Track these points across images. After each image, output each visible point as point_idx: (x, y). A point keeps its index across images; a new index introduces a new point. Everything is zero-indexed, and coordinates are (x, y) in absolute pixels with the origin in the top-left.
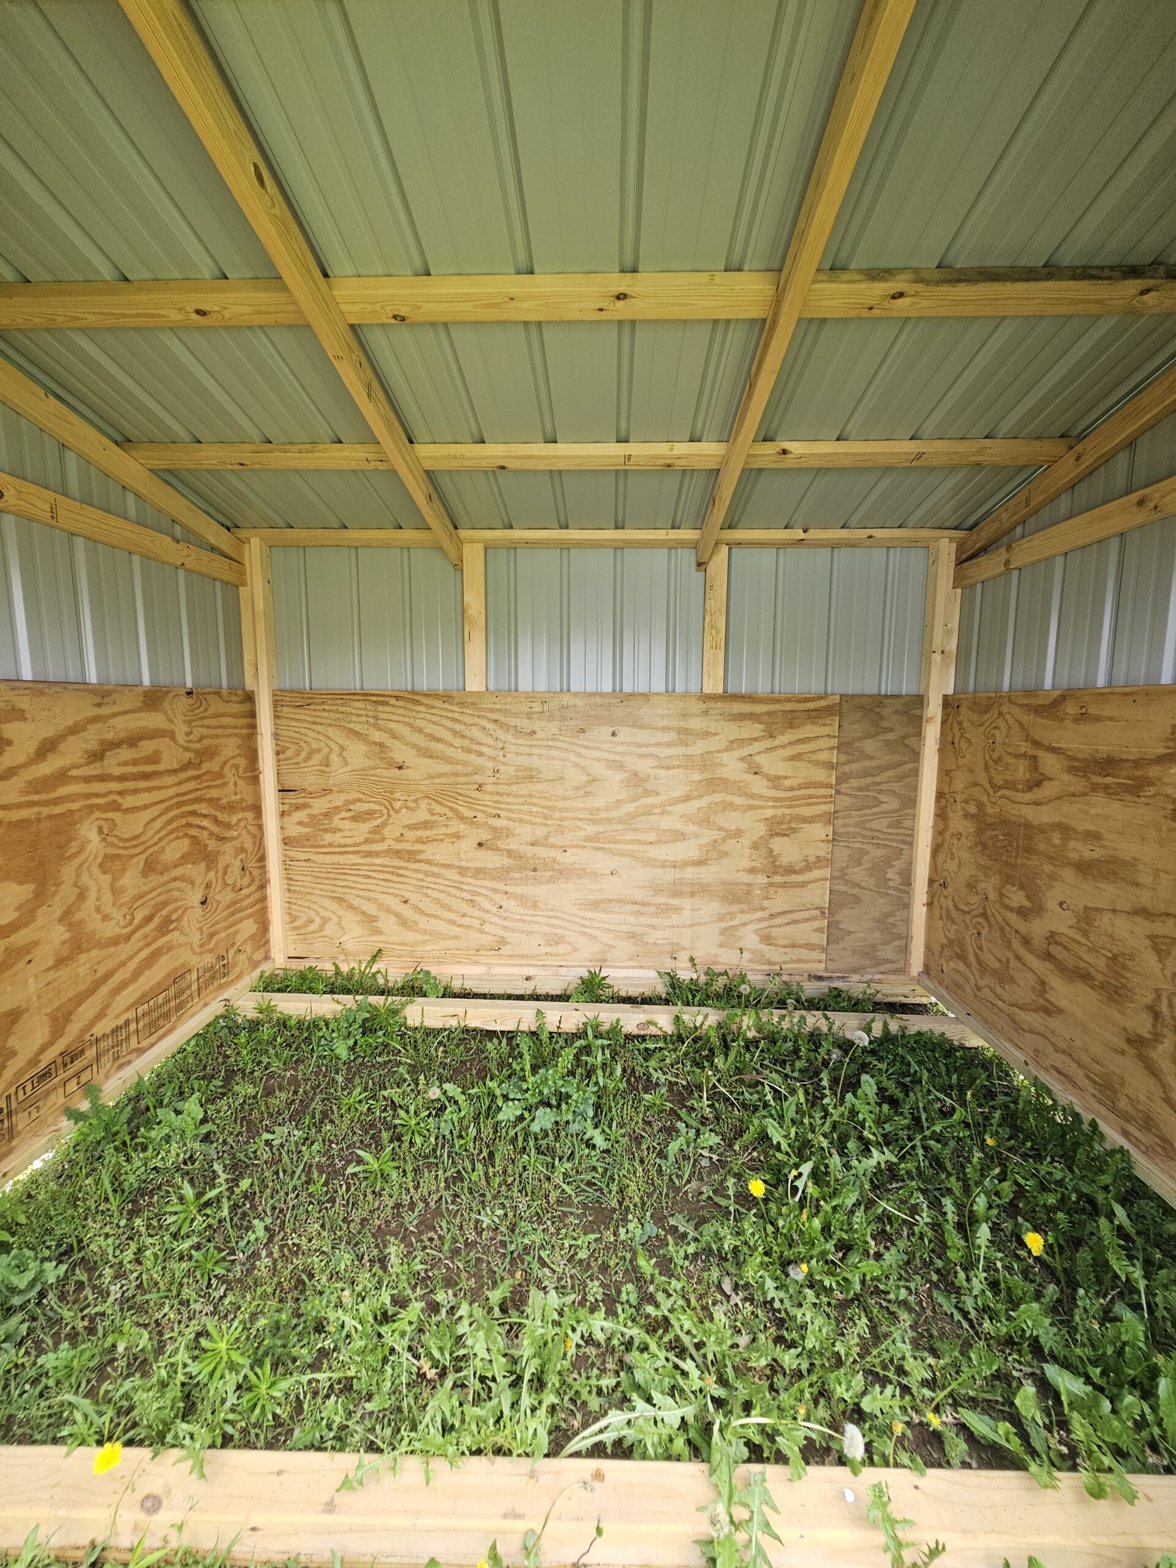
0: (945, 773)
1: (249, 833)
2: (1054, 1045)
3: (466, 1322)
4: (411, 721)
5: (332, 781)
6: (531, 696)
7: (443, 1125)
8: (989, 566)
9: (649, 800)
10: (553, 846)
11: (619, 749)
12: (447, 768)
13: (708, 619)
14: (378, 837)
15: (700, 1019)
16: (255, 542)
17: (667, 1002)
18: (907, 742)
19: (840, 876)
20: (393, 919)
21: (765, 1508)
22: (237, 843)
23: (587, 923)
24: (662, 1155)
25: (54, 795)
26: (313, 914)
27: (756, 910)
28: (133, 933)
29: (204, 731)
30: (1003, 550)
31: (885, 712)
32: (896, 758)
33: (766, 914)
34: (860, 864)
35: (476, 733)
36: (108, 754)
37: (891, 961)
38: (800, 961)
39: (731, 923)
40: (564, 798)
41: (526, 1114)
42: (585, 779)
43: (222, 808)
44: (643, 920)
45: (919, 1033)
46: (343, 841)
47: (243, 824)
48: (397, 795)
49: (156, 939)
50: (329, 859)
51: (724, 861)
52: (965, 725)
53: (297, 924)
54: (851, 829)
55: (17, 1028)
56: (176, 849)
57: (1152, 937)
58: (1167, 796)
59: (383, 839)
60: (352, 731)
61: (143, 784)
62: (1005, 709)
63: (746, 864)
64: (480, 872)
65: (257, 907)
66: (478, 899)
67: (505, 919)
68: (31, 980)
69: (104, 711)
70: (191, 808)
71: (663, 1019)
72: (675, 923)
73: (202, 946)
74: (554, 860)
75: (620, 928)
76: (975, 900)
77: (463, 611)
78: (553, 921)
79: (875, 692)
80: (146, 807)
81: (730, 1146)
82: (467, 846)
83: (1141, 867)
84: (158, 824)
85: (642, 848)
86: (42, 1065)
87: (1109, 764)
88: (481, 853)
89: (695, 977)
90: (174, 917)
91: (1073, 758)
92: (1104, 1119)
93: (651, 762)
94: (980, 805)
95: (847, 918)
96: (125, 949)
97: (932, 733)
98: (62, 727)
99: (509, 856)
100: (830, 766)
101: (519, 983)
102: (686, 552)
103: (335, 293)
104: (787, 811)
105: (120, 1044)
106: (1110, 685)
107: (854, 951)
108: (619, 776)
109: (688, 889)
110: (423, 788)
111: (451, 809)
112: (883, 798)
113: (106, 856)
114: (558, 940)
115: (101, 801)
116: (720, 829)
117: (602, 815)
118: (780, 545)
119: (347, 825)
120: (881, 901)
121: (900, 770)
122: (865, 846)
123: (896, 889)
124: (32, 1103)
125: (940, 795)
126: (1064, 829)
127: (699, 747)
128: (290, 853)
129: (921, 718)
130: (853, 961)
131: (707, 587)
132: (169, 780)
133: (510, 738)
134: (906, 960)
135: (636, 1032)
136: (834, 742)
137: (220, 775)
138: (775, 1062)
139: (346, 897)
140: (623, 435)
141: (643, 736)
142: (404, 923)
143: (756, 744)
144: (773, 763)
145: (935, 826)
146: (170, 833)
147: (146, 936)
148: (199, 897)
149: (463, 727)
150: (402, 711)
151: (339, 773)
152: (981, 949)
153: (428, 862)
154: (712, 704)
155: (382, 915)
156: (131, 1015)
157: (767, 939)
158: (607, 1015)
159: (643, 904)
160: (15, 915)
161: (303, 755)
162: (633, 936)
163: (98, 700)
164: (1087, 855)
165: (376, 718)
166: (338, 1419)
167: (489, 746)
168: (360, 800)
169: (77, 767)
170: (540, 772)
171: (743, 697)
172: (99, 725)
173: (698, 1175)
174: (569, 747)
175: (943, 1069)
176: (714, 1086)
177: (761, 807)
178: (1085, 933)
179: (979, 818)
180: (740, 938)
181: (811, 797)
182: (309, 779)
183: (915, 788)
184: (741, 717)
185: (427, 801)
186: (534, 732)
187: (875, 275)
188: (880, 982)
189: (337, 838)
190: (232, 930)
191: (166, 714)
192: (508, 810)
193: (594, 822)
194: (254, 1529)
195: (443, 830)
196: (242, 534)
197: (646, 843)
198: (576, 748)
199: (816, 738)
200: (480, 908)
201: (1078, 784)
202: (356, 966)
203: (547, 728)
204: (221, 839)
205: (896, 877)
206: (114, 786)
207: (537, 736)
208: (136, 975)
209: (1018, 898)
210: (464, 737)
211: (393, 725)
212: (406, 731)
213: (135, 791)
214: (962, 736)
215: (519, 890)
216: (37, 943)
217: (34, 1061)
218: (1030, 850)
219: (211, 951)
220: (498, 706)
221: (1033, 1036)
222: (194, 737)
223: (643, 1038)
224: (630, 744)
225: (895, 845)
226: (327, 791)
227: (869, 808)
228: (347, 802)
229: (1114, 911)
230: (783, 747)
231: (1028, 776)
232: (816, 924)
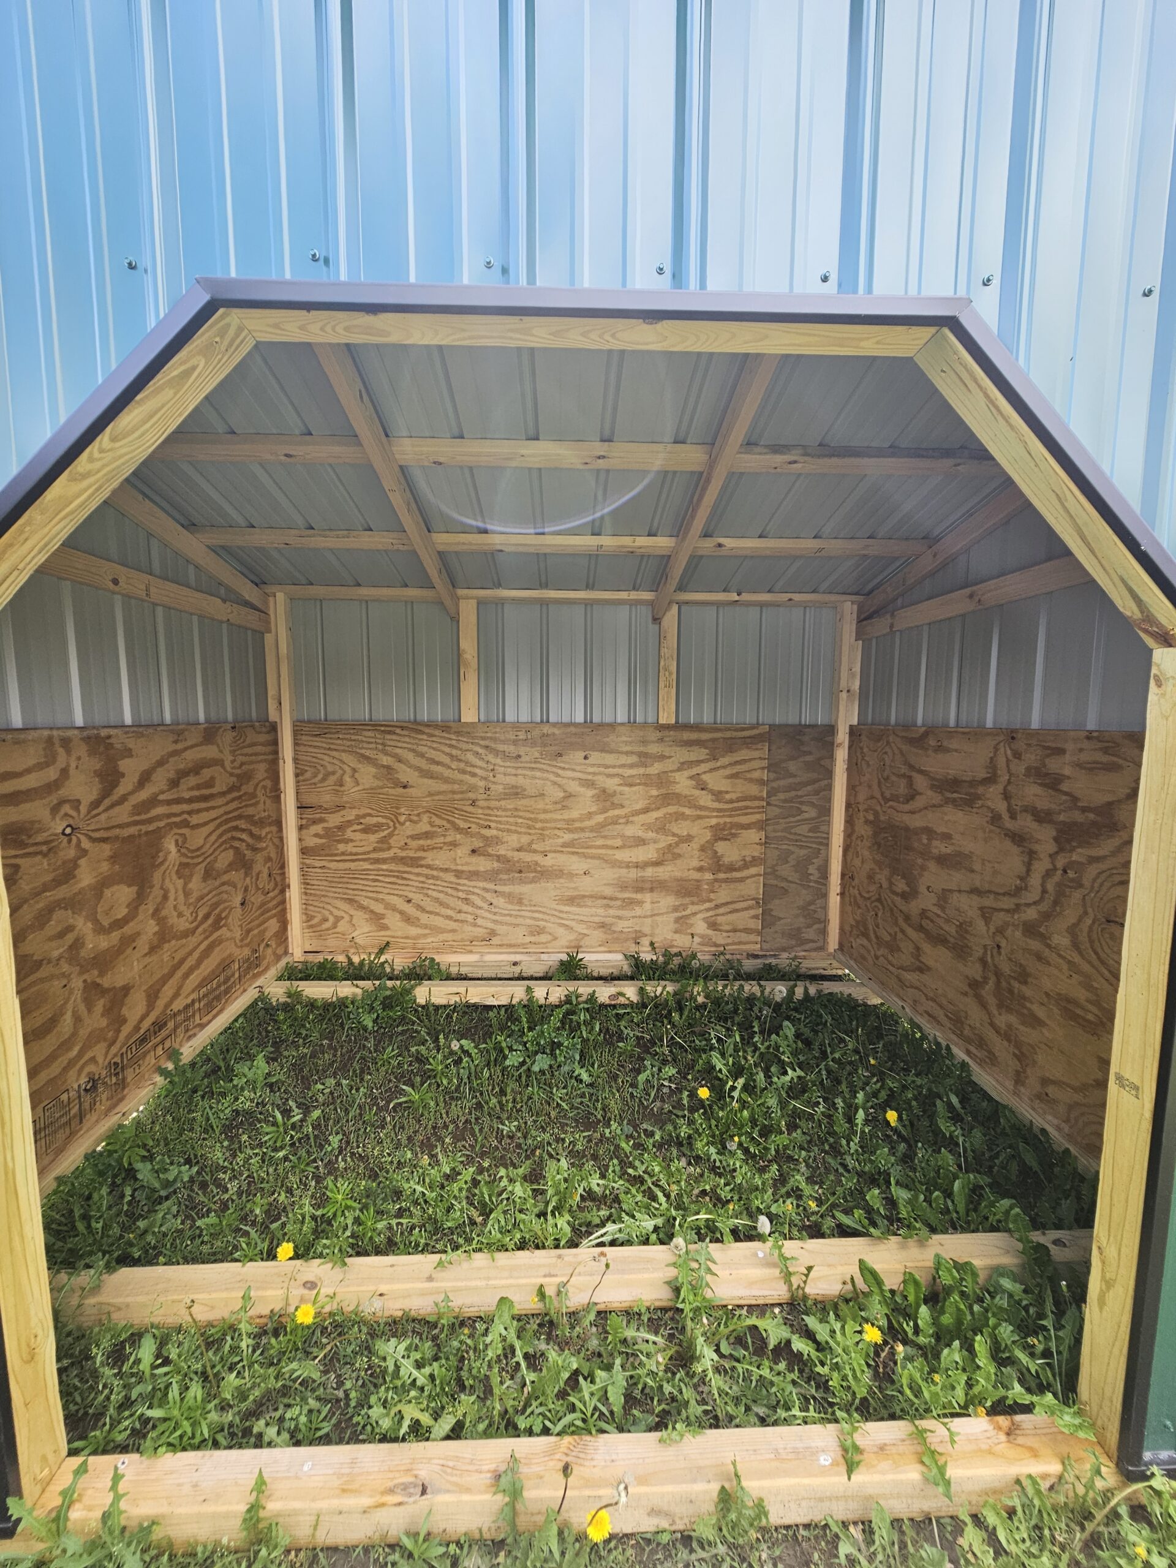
0: (851, 788)
1: (274, 844)
2: (926, 995)
3: (505, 1179)
4: (415, 747)
5: (345, 799)
6: (517, 726)
7: (462, 1071)
8: (880, 626)
9: (617, 812)
10: (535, 851)
11: (591, 770)
12: (445, 787)
13: (662, 663)
14: (385, 846)
15: (659, 989)
16: (280, 596)
17: (632, 978)
18: (822, 763)
19: (771, 872)
20: (398, 916)
21: (709, 1263)
22: (265, 853)
23: (564, 916)
24: (634, 1085)
25: (149, 815)
26: (327, 913)
27: (704, 901)
28: (197, 927)
29: (244, 759)
30: (888, 616)
31: (806, 738)
32: (815, 776)
33: (711, 905)
34: (787, 862)
35: (470, 757)
36: (182, 781)
37: (813, 941)
38: (740, 943)
39: (684, 913)
40: (545, 811)
41: (528, 1060)
42: (562, 794)
43: (254, 823)
44: (611, 912)
45: (831, 994)
46: (355, 850)
47: (269, 836)
48: (402, 810)
49: (211, 933)
50: (341, 865)
51: (678, 862)
52: (865, 750)
53: (313, 922)
54: (779, 834)
55: (128, 1000)
56: (225, 858)
57: (981, 909)
58: (988, 808)
59: (389, 848)
60: (363, 756)
61: (203, 805)
62: (891, 739)
63: (695, 863)
64: (474, 875)
65: (279, 909)
66: (471, 897)
67: (495, 914)
68: (135, 963)
69: (180, 746)
70: (234, 824)
71: (630, 991)
72: (638, 914)
73: (242, 940)
74: (536, 864)
75: (591, 919)
76: (873, 888)
77: (459, 655)
78: (536, 915)
79: (797, 722)
80: (206, 824)
81: (685, 1078)
82: (462, 852)
83: (975, 858)
84: (213, 837)
85: (610, 852)
86: (142, 1031)
87: (954, 784)
88: (474, 859)
89: (654, 958)
90: (223, 915)
91: (933, 779)
92: (956, 1045)
93: (617, 780)
94: (876, 814)
95: (778, 907)
96: (193, 940)
97: (841, 756)
98: (154, 761)
99: (498, 861)
100: (761, 782)
101: (508, 968)
102: (643, 608)
103: (394, 449)
104: (728, 820)
105: (187, 1019)
106: (957, 726)
107: (783, 934)
108: (590, 793)
109: (648, 885)
110: (424, 804)
111: (448, 821)
112: (804, 808)
113: (181, 864)
114: (540, 931)
115: (177, 819)
116: (674, 835)
117: (577, 825)
118: (718, 604)
119: (358, 836)
120: (804, 892)
121: (816, 786)
122: (791, 848)
123: (816, 882)
124: (136, 1061)
125: (848, 806)
126: (929, 831)
127: (656, 768)
128: (307, 861)
129: (832, 744)
130: (784, 942)
131: (660, 637)
132: (220, 801)
133: (499, 761)
134: (825, 941)
135: (608, 1002)
136: (765, 763)
137: (253, 795)
138: (719, 1019)
139: (357, 898)
140: (596, 530)
141: (610, 759)
142: (407, 919)
143: (703, 765)
144: (715, 781)
145: (845, 831)
146: (221, 845)
147: (205, 931)
148: (238, 900)
149: (459, 752)
150: (407, 739)
151: (352, 790)
152: (878, 926)
153: (428, 867)
154: (666, 733)
155: (389, 913)
156: (194, 996)
157: (713, 925)
158: (585, 989)
159: (611, 899)
160: (126, 910)
161: (320, 776)
162: (603, 925)
163: (176, 737)
164: (944, 850)
165: (383, 744)
166: (423, 1241)
167: (481, 768)
168: (370, 815)
169: (163, 792)
170: (525, 790)
171: (692, 727)
172: (176, 758)
173: (660, 1097)
174: (549, 768)
175: (847, 1019)
176: (672, 1038)
177: (708, 817)
178: (943, 909)
179: (875, 824)
180: (692, 925)
181: (747, 808)
182: (326, 798)
183: (829, 800)
184: (689, 743)
185: (428, 814)
186: (519, 756)
187: (777, 449)
188: (805, 958)
189: (349, 848)
190: (262, 928)
191: (218, 746)
192: (496, 822)
193: (570, 831)
194: (381, 1295)
195: (442, 839)
196: (269, 589)
197: (613, 848)
198: (554, 770)
199: (750, 760)
200: (473, 905)
201: (937, 798)
202: (366, 957)
203: (530, 753)
204: (255, 850)
205: (816, 872)
206: (185, 807)
207: (523, 759)
208: (199, 962)
209: (901, 886)
210: (460, 760)
211: (398, 751)
212: (410, 756)
213: (199, 811)
214: (863, 759)
215: (506, 889)
216: (138, 934)
217: (137, 1028)
218: (909, 848)
219: (247, 945)
220: (489, 735)
221: (913, 990)
222: (236, 764)
223: (614, 1006)
224: (599, 766)
225: (814, 846)
226: (340, 807)
227: (794, 816)
228: (358, 817)
229: (960, 891)
230: (724, 767)
231: (906, 791)
232: (752, 912)
